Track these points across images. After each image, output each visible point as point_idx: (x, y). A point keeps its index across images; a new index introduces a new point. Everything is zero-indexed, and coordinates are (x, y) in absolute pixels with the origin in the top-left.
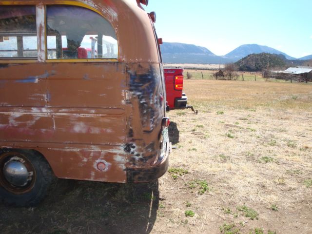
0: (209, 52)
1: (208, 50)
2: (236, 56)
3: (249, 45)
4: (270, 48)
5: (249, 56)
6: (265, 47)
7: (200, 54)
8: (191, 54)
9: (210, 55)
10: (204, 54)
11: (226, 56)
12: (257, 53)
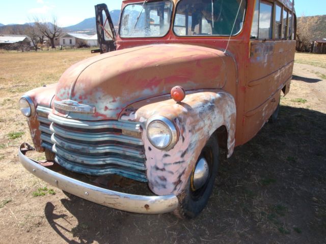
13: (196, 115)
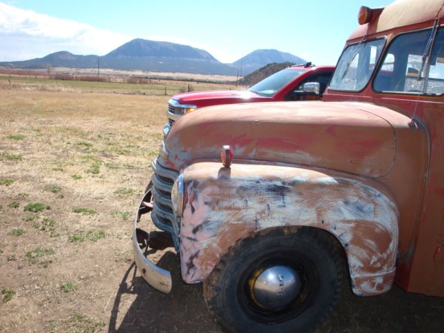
0: (210, 57)
1: (211, 56)
2: (248, 65)
3: (266, 51)
4: (295, 57)
5: (268, 65)
6: (287, 54)
7: (197, 60)
8: (185, 59)
9: (212, 61)
10: (204, 60)
11: (234, 63)
12: (279, 63)
13: (231, 188)
